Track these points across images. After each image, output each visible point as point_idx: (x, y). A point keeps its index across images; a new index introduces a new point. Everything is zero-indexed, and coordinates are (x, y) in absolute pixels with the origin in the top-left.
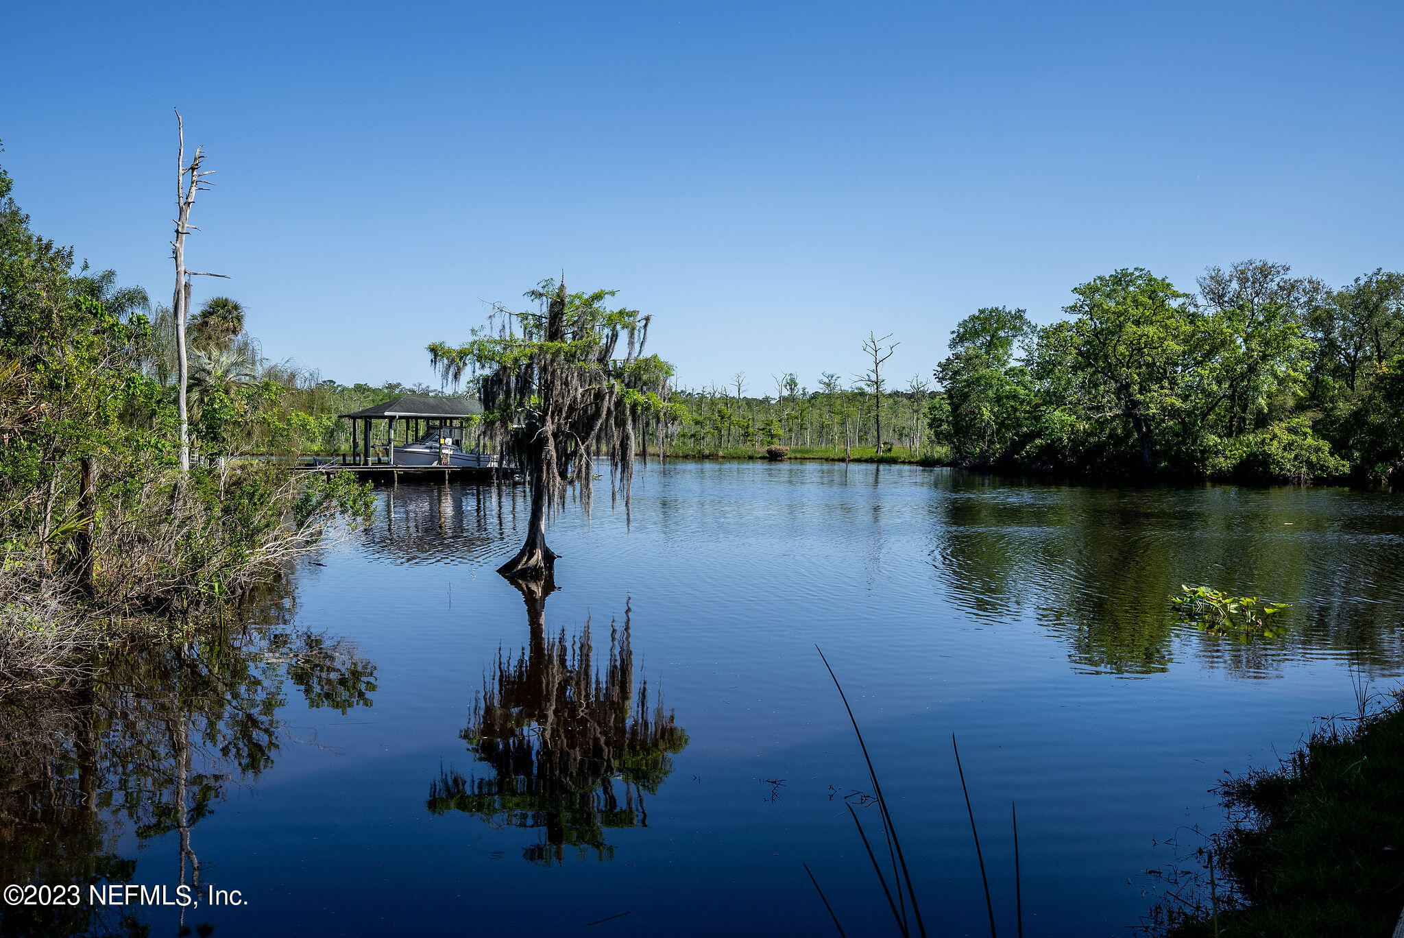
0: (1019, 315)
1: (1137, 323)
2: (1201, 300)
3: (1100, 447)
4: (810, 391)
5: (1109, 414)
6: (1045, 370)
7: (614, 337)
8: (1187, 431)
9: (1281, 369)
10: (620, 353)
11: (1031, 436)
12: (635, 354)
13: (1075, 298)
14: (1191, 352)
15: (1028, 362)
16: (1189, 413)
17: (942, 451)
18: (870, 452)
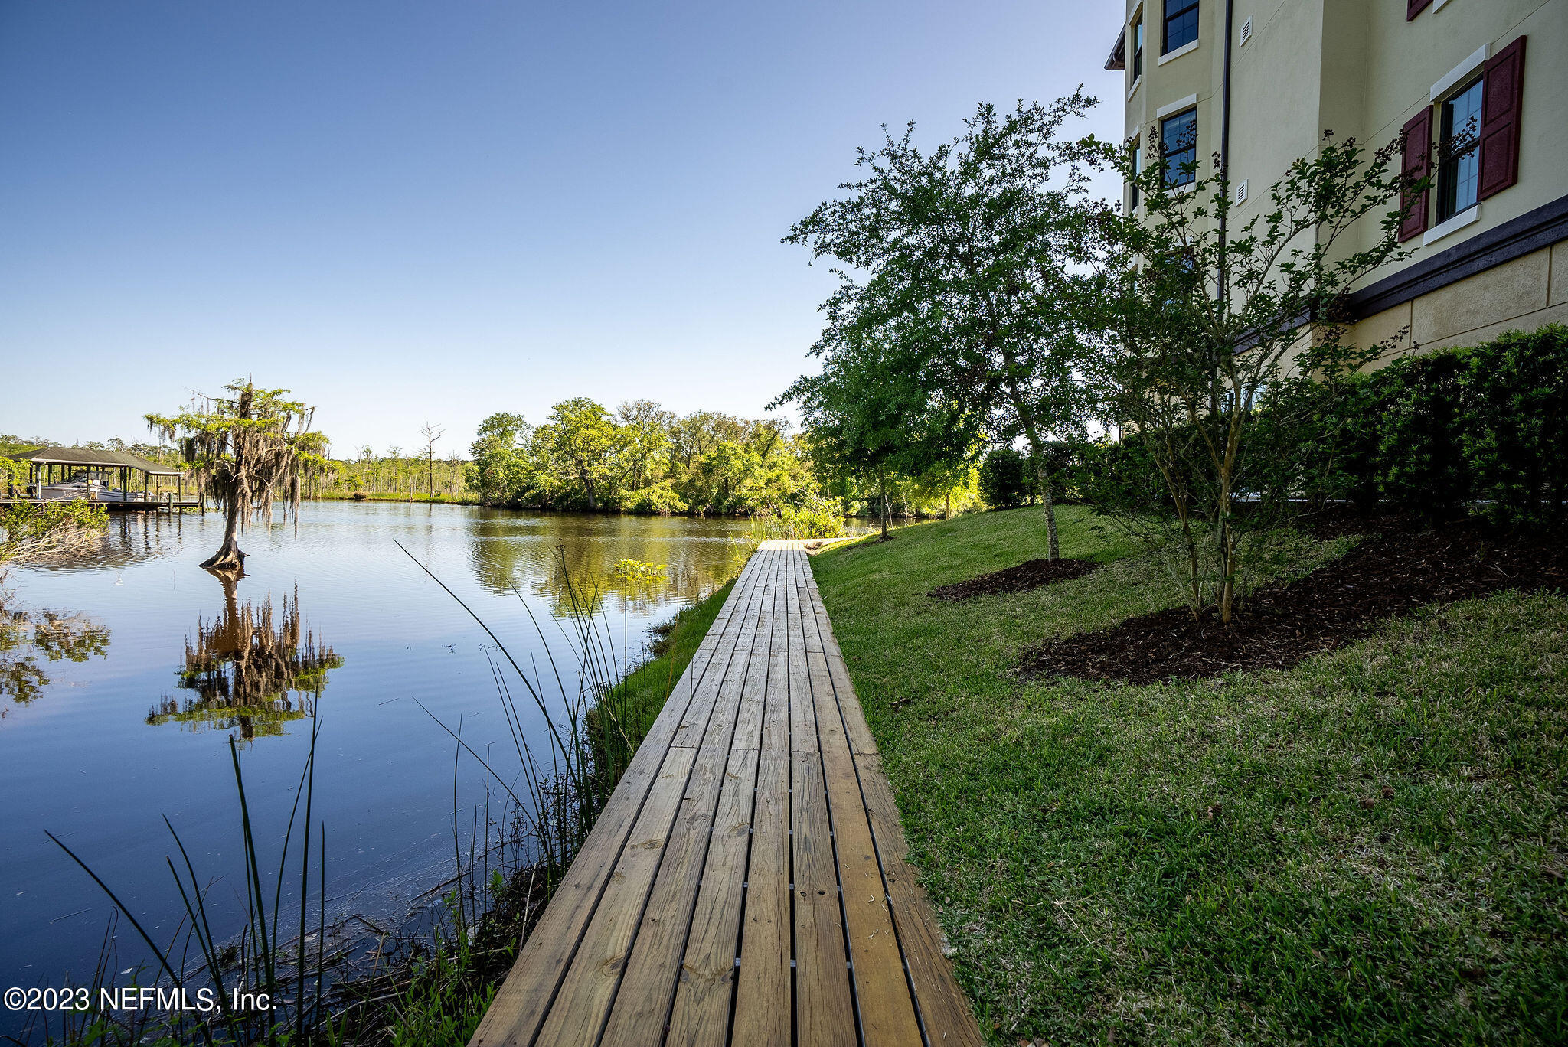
0: (519, 418)
1: (587, 428)
2: (618, 418)
3: (567, 495)
4: (380, 457)
5: (572, 477)
6: (535, 450)
7: (289, 418)
8: (612, 488)
9: (657, 457)
10: (292, 428)
11: (528, 488)
12: (304, 429)
13: (554, 412)
14: (614, 445)
15: (526, 446)
16: (613, 478)
17: (474, 496)
18: (426, 497)
